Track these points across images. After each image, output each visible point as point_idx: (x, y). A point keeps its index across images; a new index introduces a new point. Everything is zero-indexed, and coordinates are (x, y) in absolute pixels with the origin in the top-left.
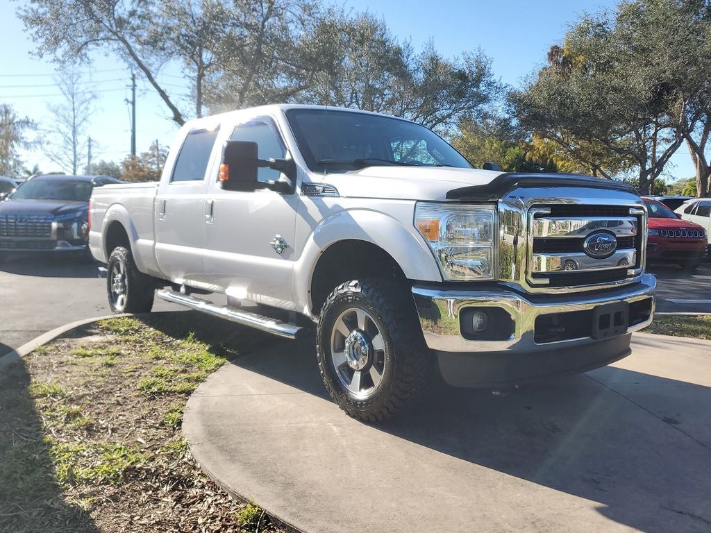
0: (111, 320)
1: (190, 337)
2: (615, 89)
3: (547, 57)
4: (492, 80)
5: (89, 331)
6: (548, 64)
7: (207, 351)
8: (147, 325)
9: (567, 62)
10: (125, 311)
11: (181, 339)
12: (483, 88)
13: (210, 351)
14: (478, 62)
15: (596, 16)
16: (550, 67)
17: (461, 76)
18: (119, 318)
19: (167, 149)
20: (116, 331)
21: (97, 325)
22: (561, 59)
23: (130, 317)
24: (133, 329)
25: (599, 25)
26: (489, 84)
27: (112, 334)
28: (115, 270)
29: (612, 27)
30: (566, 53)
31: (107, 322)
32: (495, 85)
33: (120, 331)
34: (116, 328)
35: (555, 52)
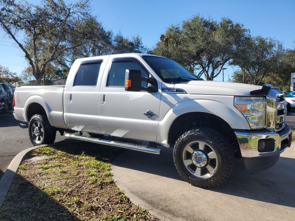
0: (40, 149)
1: (83, 154)
2: (185, 51)
3: (160, 39)
4: (143, 46)
5: (32, 155)
6: (160, 41)
7: (95, 159)
8: (56, 149)
9: (167, 41)
10: (43, 143)
11: (77, 154)
12: (140, 49)
13: (96, 159)
14: (138, 39)
15: (175, 25)
16: (161, 42)
17: (131, 44)
18: (42, 147)
19: (7, 69)
20: (45, 153)
21: (34, 151)
22: (165, 40)
23: (47, 146)
24: (52, 152)
25: (176, 28)
26: (142, 47)
27: (43, 155)
28: (34, 125)
29: (181, 29)
30: (166, 37)
31: (38, 149)
32: (144, 47)
33: (47, 154)
34: (44, 152)
35: (162, 37)
